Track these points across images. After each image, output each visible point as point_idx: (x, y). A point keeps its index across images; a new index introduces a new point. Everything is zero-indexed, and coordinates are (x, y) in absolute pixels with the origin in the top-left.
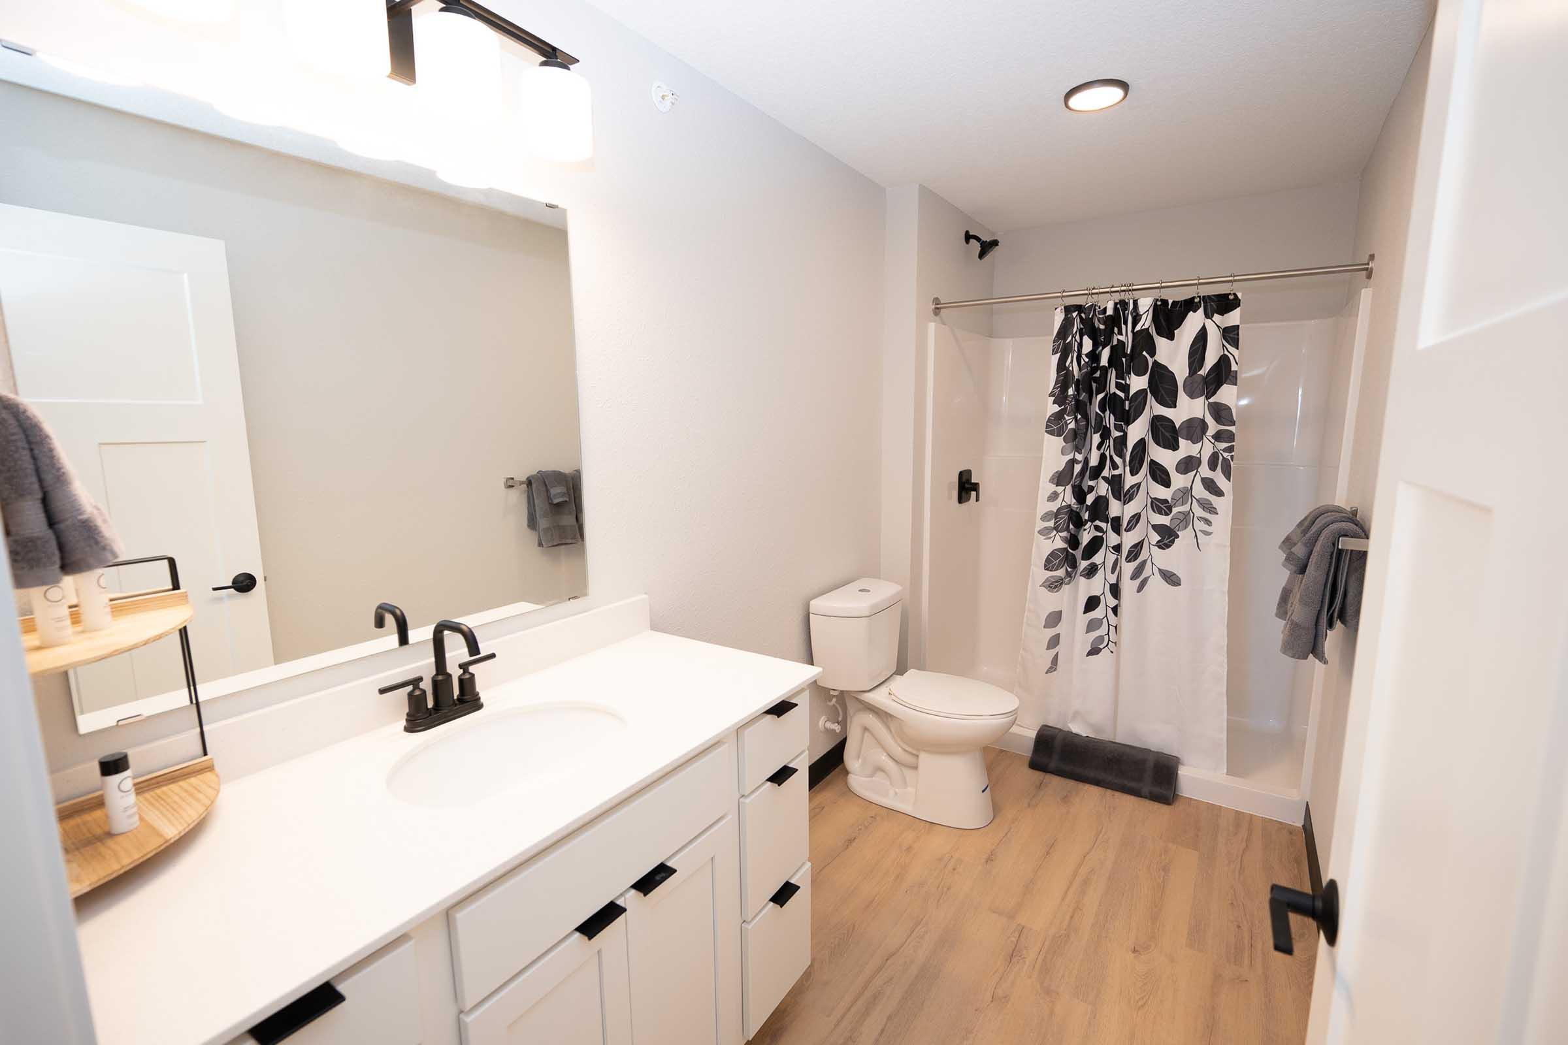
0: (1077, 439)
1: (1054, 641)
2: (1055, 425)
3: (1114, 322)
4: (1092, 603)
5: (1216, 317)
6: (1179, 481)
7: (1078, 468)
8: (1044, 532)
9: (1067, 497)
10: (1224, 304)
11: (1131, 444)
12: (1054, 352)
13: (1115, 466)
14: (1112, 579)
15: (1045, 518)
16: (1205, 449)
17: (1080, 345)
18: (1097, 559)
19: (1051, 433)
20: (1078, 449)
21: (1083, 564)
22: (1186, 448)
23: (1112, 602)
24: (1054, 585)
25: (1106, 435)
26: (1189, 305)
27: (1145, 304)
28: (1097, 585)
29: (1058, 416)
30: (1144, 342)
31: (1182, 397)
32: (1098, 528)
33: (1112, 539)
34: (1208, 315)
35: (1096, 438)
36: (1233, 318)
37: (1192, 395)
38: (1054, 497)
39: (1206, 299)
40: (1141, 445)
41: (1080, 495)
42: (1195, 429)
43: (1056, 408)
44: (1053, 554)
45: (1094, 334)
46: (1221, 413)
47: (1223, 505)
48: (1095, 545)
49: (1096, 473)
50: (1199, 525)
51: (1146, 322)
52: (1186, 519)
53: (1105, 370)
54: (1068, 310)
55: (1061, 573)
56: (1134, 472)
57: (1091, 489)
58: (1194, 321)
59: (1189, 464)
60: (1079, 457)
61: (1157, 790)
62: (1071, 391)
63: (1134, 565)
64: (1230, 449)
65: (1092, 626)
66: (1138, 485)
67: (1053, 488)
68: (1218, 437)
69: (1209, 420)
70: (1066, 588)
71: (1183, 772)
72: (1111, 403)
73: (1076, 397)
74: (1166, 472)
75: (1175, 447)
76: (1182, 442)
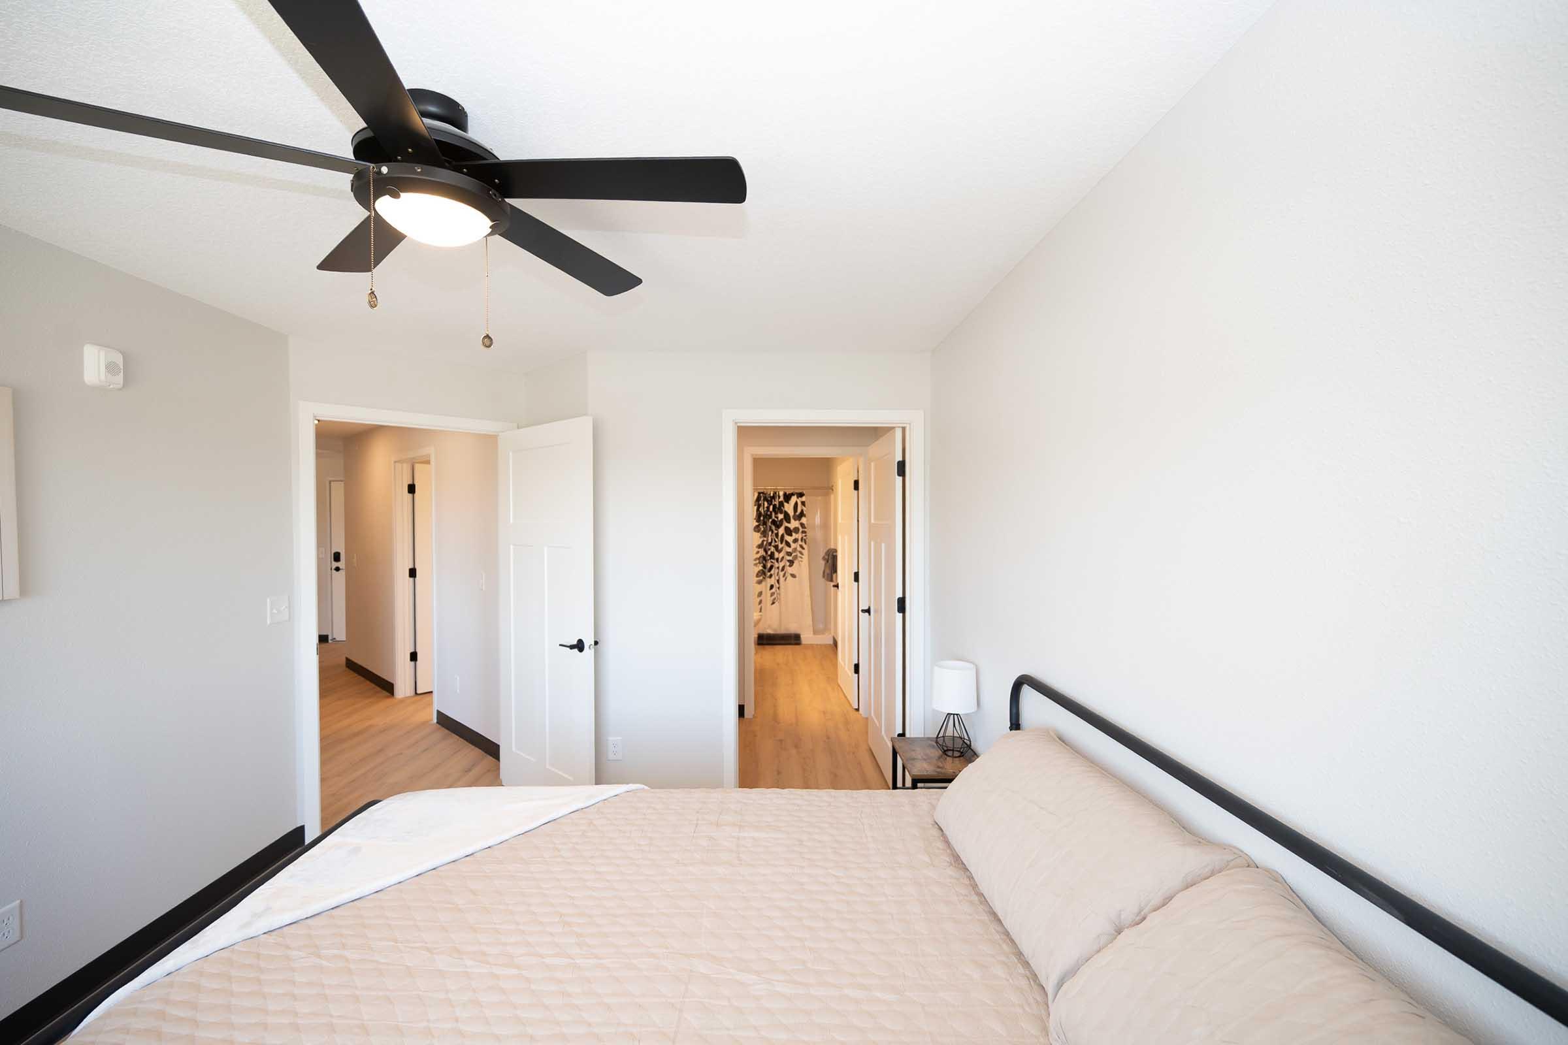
0: (764, 534)
1: (760, 602)
2: (757, 529)
3: (773, 497)
4: (772, 587)
5: (800, 499)
6: (793, 545)
7: (765, 543)
8: (756, 565)
9: (762, 552)
10: (801, 495)
11: (780, 535)
12: (755, 505)
13: (776, 541)
14: (777, 578)
15: (755, 560)
16: (799, 536)
17: (764, 504)
18: (772, 572)
19: (755, 531)
20: (765, 536)
21: (769, 574)
22: (795, 536)
23: (778, 585)
24: (760, 582)
25: (772, 532)
26: (792, 494)
27: (781, 494)
28: (772, 581)
29: (757, 527)
30: (781, 504)
31: (792, 520)
32: (772, 562)
33: (776, 565)
34: (798, 498)
35: (770, 533)
36: (804, 499)
37: (795, 520)
38: (758, 552)
39: (797, 494)
40: (783, 536)
41: (766, 551)
42: (796, 530)
43: (757, 524)
44: (759, 572)
45: (768, 501)
46: (802, 525)
47: (805, 552)
48: (772, 567)
49: (770, 544)
50: (800, 559)
51: (782, 499)
52: (796, 557)
53: (771, 512)
54: (759, 493)
55: (761, 578)
56: (781, 543)
57: (769, 549)
58: (794, 499)
59: (795, 541)
60: (765, 539)
61: (796, 642)
62: (762, 518)
63: (783, 572)
64: (806, 536)
65: (772, 594)
66: (782, 548)
67: (757, 550)
68: (803, 532)
69: (800, 528)
70: (764, 583)
71: (801, 636)
72: (774, 522)
73: (764, 520)
74: (789, 543)
75: (791, 535)
76: (794, 534)
